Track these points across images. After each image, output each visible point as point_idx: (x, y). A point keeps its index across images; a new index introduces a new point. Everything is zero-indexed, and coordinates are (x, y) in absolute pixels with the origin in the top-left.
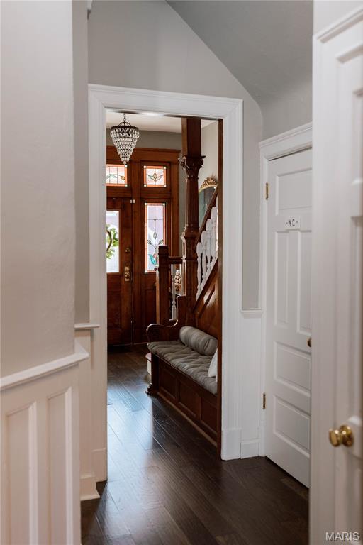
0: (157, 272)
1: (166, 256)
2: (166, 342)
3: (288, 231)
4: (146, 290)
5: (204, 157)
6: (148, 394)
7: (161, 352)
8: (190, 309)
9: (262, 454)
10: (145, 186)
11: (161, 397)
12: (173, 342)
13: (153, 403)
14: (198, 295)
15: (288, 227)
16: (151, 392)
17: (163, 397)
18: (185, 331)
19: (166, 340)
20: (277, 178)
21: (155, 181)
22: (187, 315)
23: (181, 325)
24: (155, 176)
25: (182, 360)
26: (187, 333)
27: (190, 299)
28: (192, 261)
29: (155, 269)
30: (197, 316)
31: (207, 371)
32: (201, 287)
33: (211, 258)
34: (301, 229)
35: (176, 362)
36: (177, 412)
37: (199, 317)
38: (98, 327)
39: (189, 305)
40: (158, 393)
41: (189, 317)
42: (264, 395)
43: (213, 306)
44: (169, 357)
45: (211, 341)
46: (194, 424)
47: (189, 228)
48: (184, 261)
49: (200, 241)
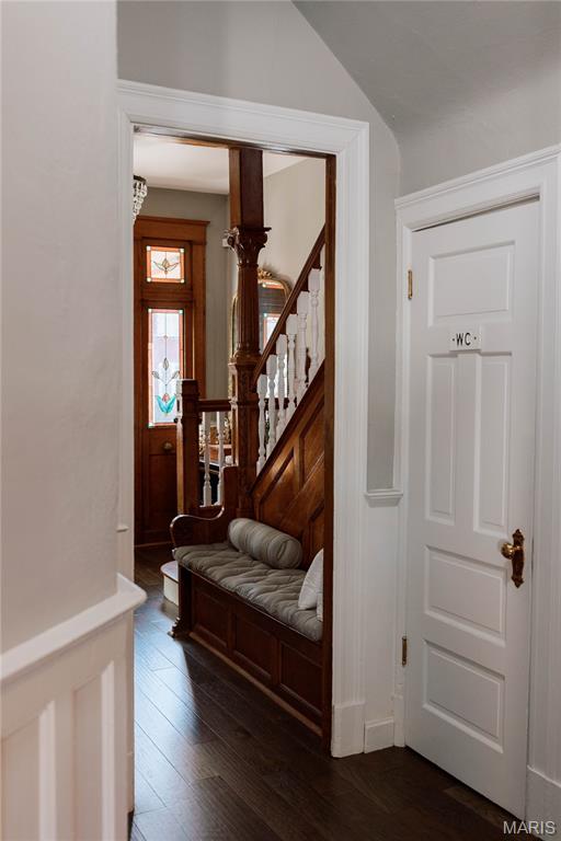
0: (179, 425)
1: (194, 399)
2: (203, 547)
3: (454, 354)
4: (151, 455)
5: (268, 229)
6: (173, 637)
7: (199, 564)
8: (245, 490)
9: (400, 743)
10: (149, 280)
11: (197, 642)
12: (217, 546)
13: (185, 653)
14: (260, 464)
15: (454, 346)
16: (179, 634)
17: (202, 642)
18: (238, 527)
19: (204, 543)
20: (432, 261)
21: (166, 272)
22: (240, 498)
23: (231, 516)
24: (166, 265)
25: (240, 578)
26: (242, 530)
27: (245, 473)
28: (250, 405)
29: (176, 421)
30: (257, 501)
31: (297, 598)
32: (265, 451)
33: (287, 401)
34: (483, 351)
35: (231, 583)
36: (232, 669)
37: (262, 502)
38: (124, 530)
39: (243, 482)
40: (192, 635)
41: (243, 503)
42: (405, 640)
43: (290, 483)
44: (216, 574)
45: (290, 543)
46: (268, 691)
47: (243, 350)
48: (235, 406)
49: (264, 371)
